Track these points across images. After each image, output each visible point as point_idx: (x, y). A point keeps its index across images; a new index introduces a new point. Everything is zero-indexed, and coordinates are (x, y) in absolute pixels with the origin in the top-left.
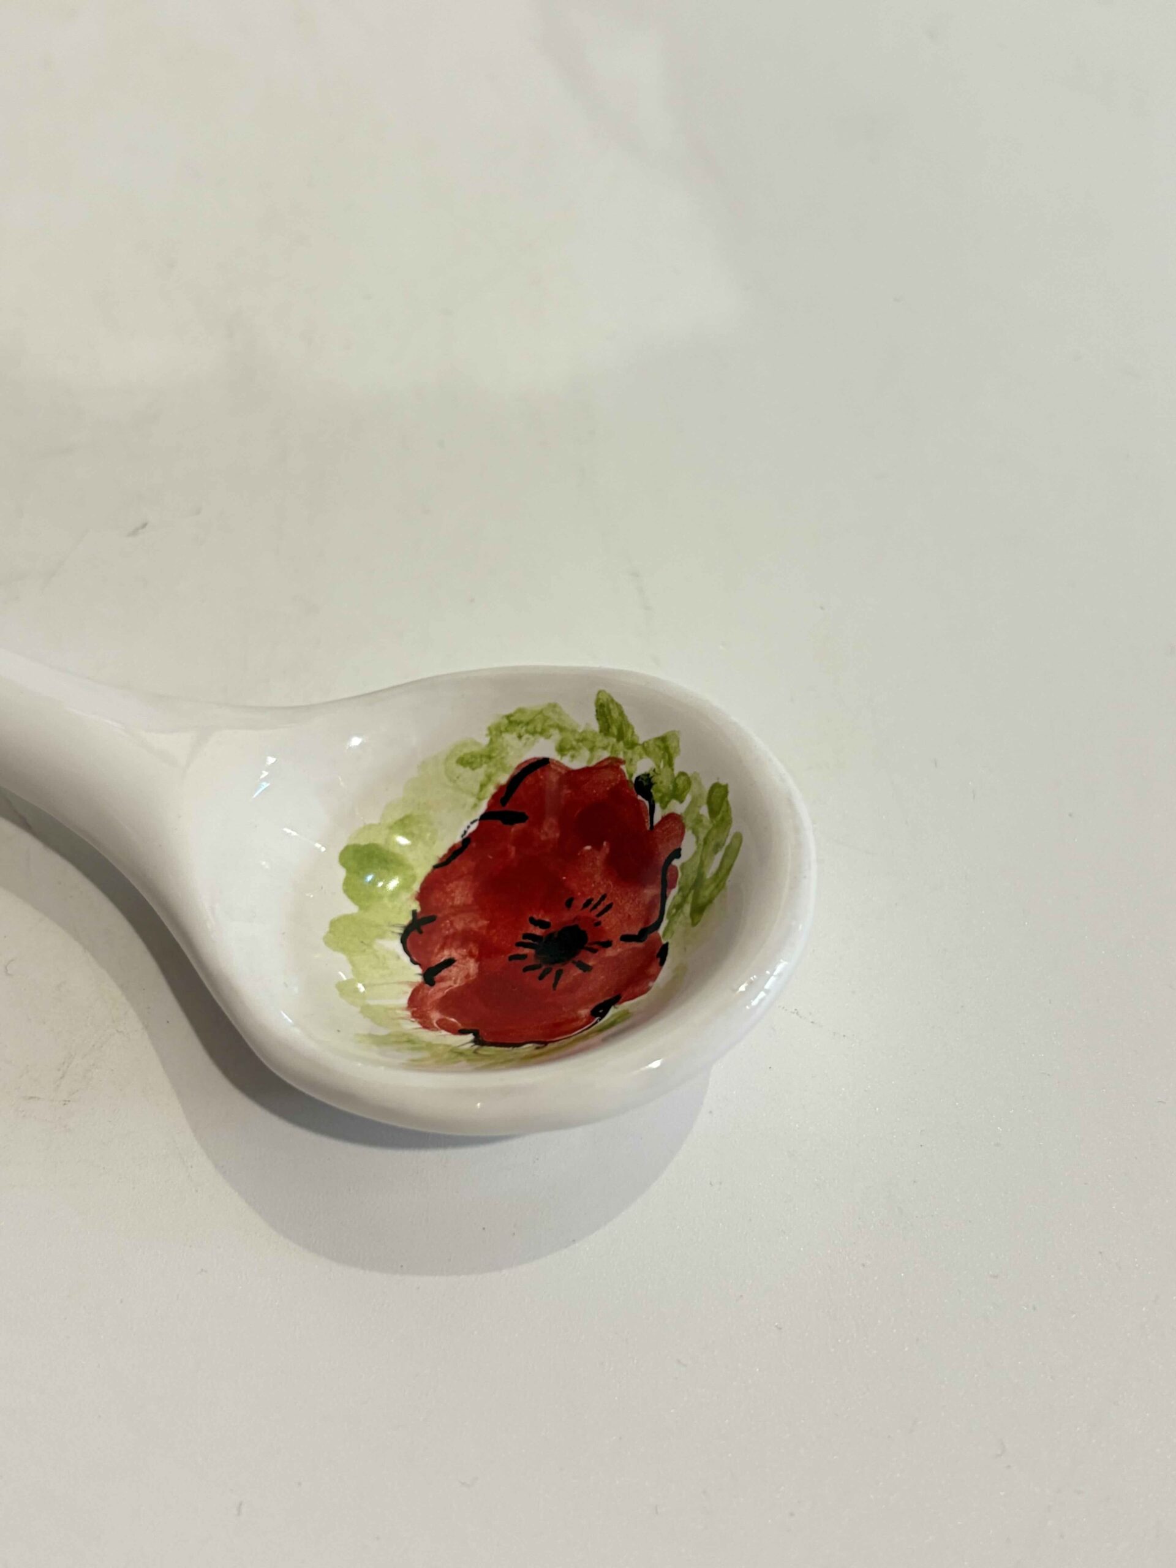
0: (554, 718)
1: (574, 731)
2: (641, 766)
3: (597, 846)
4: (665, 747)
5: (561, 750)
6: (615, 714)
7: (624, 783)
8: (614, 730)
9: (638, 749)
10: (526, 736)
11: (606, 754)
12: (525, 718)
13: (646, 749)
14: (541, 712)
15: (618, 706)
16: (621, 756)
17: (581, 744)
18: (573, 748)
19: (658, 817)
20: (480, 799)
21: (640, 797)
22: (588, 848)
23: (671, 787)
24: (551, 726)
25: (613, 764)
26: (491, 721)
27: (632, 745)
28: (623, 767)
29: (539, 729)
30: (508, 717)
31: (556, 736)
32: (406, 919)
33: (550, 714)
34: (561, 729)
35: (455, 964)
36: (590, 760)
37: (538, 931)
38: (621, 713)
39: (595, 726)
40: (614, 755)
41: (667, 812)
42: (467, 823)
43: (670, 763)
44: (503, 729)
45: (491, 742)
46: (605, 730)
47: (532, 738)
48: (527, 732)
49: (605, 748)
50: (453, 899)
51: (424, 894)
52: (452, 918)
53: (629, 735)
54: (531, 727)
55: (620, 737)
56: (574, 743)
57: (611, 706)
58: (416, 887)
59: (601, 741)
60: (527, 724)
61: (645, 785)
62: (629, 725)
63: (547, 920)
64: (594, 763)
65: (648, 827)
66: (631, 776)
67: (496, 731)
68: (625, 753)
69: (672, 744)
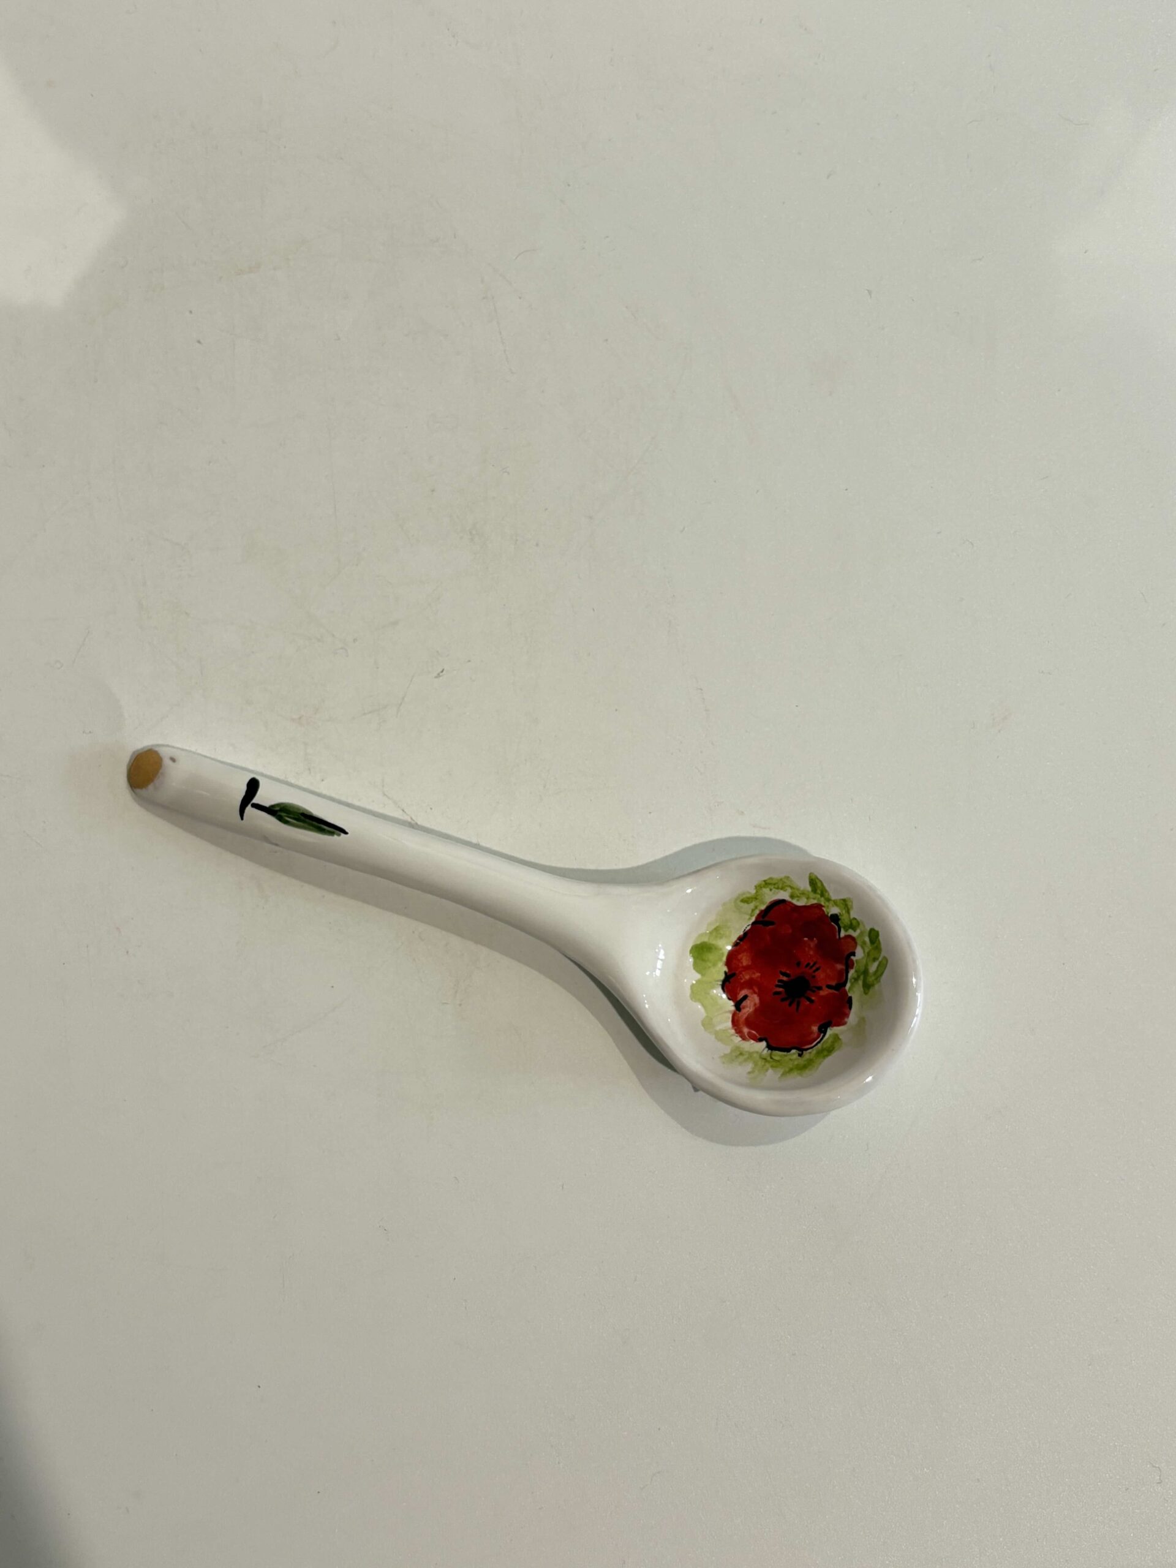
0: (788, 883)
1: (798, 889)
2: (834, 910)
3: (811, 939)
4: (845, 904)
5: (792, 896)
6: (819, 884)
7: (823, 915)
8: (819, 891)
9: (832, 903)
10: (774, 889)
11: (815, 902)
12: (774, 882)
13: (835, 903)
14: (781, 880)
15: (821, 881)
16: (823, 903)
17: (802, 895)
18: (798, 897)
19: (843, 934)
20: (752, 916)
21: (833, 923)
22: (806, 939)
23: (849, 923)
24: (787, 886)
25: (819, 907)
26: (756, 883)
27: (828, 900)
28: (824, 909)
29: (780, 886)
30: (765, 881)
31: (789, 890)
32: (722, 977)
33: (785, 880)
34: (792, 888)
35: (748, 998)
36: (807, 903)
37: (785, 979)
38: (822, 885)
39: (809, 889)
40: (819, 902)
41: (847, 933)
42: (746, 926)
43: (848, 912)
44: (762, 886)
45: (757, 892)
46: (814, 890)
47: (777, 891)
48: (774, 888)
49: (814, 899)
50: (742, 963)
51: (728, 963)
52: (743, 973)
53: (827, 894)
54: (776, 886)
55: (822, 895)
56: (799, 895)
57: (817, 881)
58: (724, 959)
59: (812, 895)
60: (775, 884)
61: (835, 918)
62: (826, 891)
63: (788, 972)
64: (809, 904)
65: (838, 937)
66: (828, 913)
67: (759, 887)
68: (825, 903)
69: (849, 904)
